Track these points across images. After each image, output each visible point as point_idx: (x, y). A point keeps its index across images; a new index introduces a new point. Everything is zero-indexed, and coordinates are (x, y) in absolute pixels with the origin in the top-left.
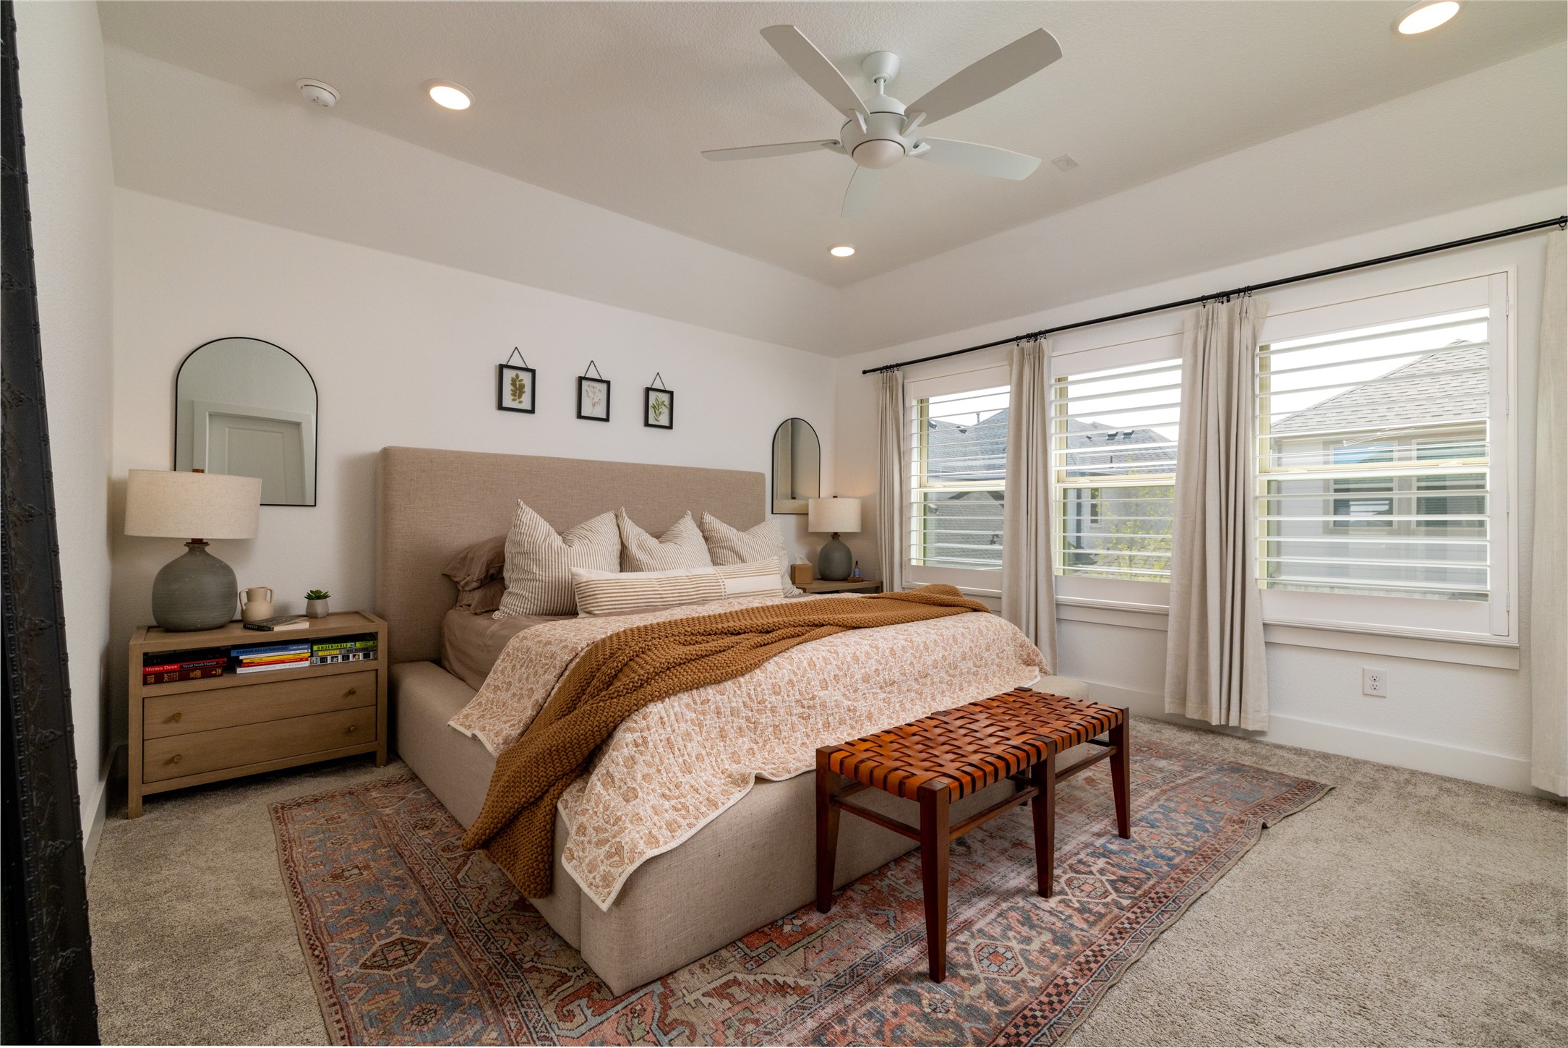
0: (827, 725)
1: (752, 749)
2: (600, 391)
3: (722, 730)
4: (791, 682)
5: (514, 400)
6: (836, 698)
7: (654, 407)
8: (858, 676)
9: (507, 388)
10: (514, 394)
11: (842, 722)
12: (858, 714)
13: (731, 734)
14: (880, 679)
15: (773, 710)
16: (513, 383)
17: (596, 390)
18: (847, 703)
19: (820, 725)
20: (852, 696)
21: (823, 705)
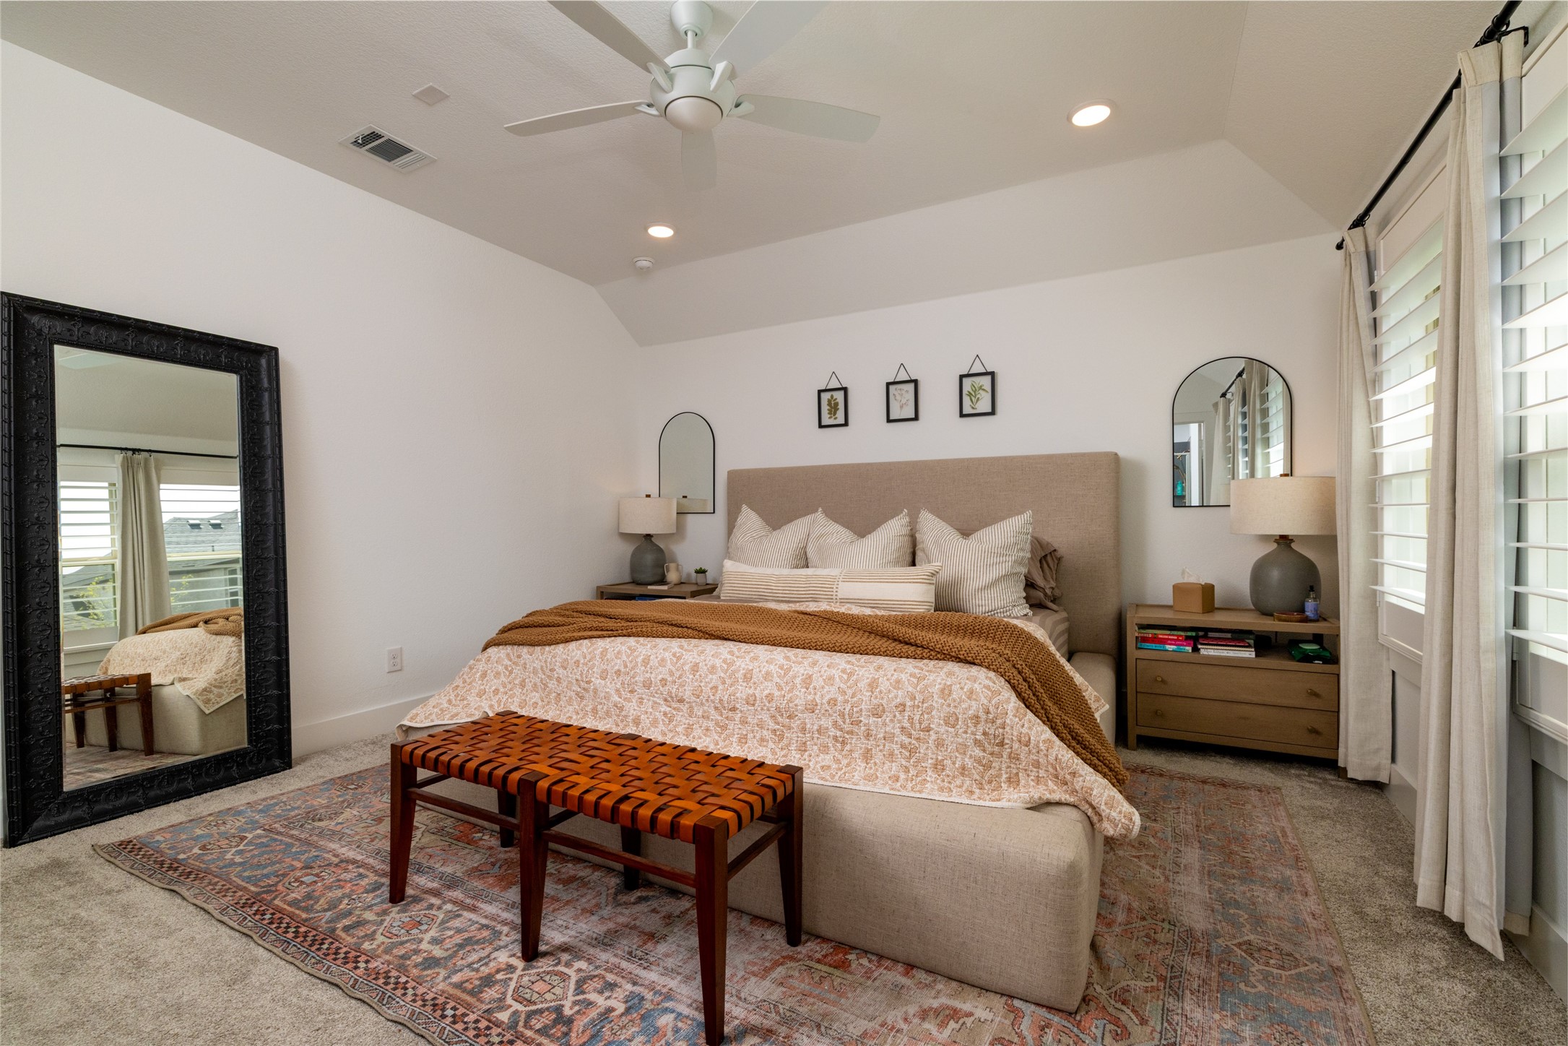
0: (595, 711)
1: (537, 704)
2: (907, 392)
3: (524, 681)
4: (577, 662)
5: (830, 418)
6: (608, 690)
7: (970, 395)
8: (639, 679)
9: (825, 408)
10: (830, 413)
11: (608, 714)
12: (623, 713)
13: (529, 686)
14: (665, 690)
15: (559, 680)
16: (829, 404)
17: (903, 392)
18: (616, 698)
19: (588, 709)
20: (625, 694)
21: (595, 691)
